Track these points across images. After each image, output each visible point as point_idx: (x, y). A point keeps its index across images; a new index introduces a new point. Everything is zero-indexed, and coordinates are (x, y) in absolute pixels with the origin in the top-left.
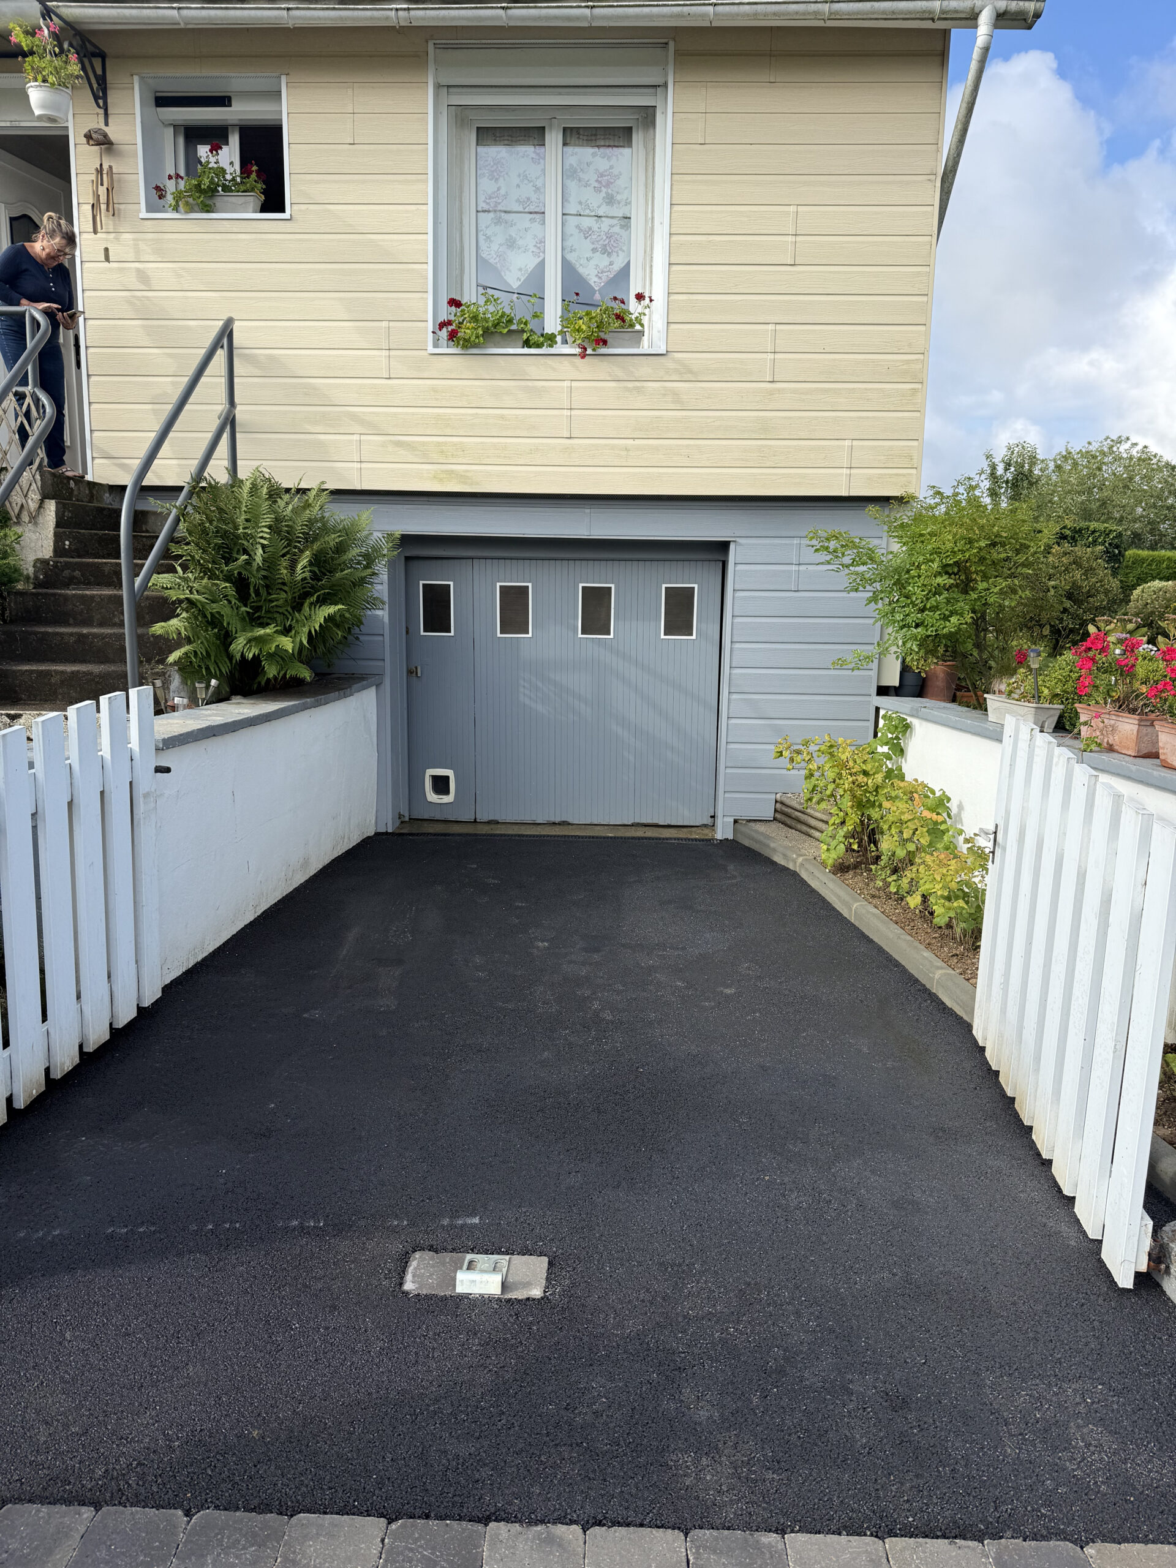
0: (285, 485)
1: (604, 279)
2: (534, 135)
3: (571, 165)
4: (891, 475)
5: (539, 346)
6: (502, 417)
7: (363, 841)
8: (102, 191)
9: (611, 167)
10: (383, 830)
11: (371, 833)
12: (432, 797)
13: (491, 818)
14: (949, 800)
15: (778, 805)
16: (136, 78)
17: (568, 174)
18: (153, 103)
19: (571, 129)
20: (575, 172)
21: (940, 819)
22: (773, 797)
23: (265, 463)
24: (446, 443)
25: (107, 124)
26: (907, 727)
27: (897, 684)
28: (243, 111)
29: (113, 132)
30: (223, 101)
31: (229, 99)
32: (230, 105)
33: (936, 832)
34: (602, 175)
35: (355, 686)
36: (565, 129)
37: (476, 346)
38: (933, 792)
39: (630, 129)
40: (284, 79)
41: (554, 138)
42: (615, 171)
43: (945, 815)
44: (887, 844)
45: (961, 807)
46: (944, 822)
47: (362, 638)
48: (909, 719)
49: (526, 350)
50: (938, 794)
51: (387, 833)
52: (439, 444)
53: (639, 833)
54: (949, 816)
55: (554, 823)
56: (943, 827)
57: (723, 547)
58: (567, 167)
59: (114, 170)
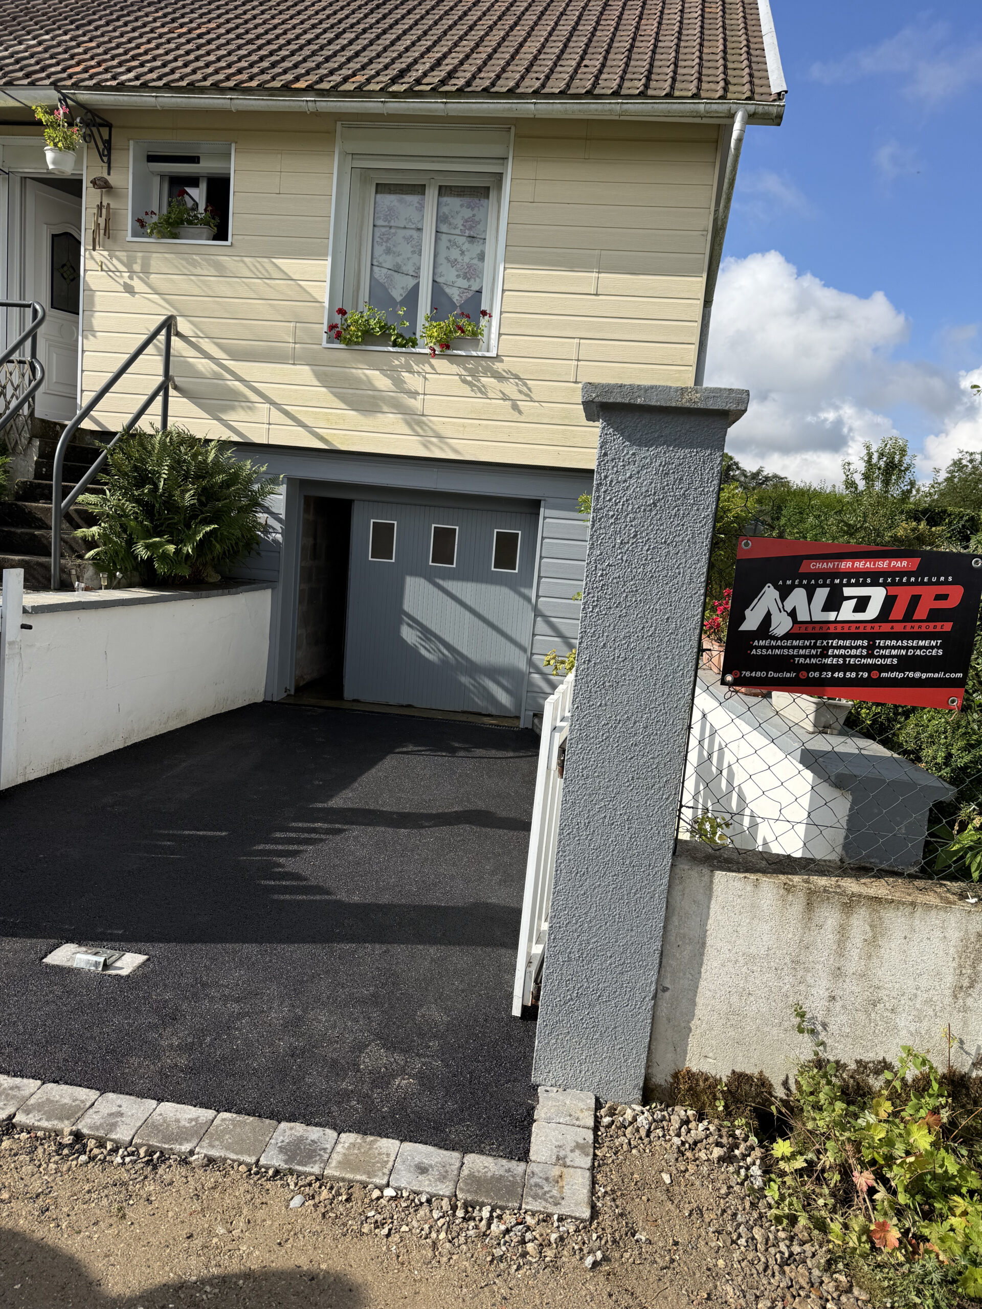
1: (464, 298)
2: (419, 189)
3: (444, 213)
5: (403, 346)
6: (373, 397)
8: (102, 221)
9: (474, 215)
10: (269, 699)
13: (355, 698)
16: (131, 142)
17: (441, 219)
18: (146, 159)
19: (446, 186)
20: (447, 217)
24: (331, 414)
25: (109, 174)
28: (207, 166)
29: (113, 179)
30: (195, 160)
31: (198, 158)
32: (198, 162)
34: (467, 221)
36: (440, 187)
37: (355, 343)
39: (488, 188)
40: (233, 145)
41: (432, 194)
42: (477, 219)
49: (393, 349)
53: (463, 718)
55: (402, 706)
57: (536, 504)
58: (441, 214)
59: (111, 206)
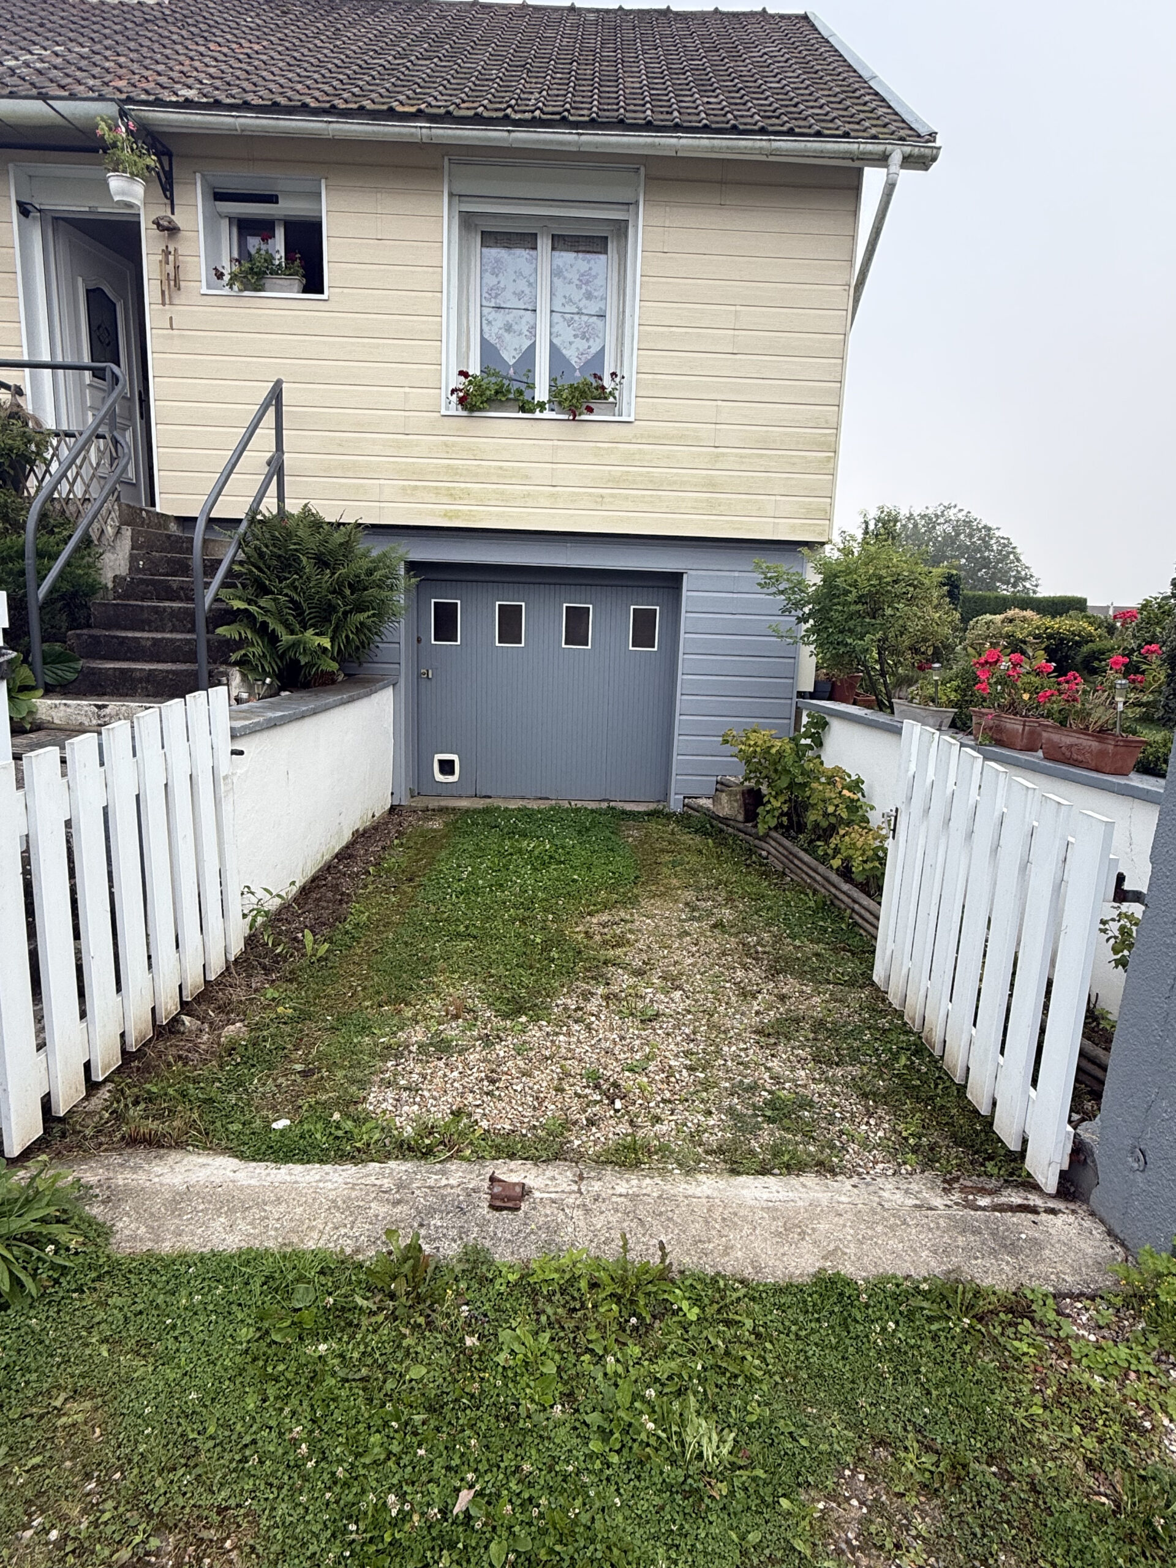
0: (327, 520)
2: (528, 241)
3: (558, 266)
4: (810, 525)
8: (170, 268)
9: (590, 269)
10: (398, 803)
11: (390, 805)
12: (439, 777)
14: (863, 782)
15: (719, 786)
16: (198, 175)
17: (556, 273)
18: (212, 197)
19: (559, 236)
20: (561, 272)
21: (855, 797)
22: (714, 779)
23: (312, 502)
25: (173, 213)
26: (826, 724)
27: (812, 690)
28: (289, 207)
29: (178, 219)
30: (272, 199)
31: (277, 197)
32: (277, 202)
33: (853, 807)
34: (583, 275)
35: (378, 685)
36: (553, 236)
38: (850, 776)
39: (606, 238)
40: (323, 181)
41: (544, 244)
42: (593, 273)
43: (860, 795)
44: (812, 816)
46: (858, 800)
47: (381, 645)
48: (828, 719)
50: (854, 778)
51: (400, 806)
52: (448, 488)
54: (863, 796)
56: (859, 804)
58: (555, 267)
59: (180, 252)
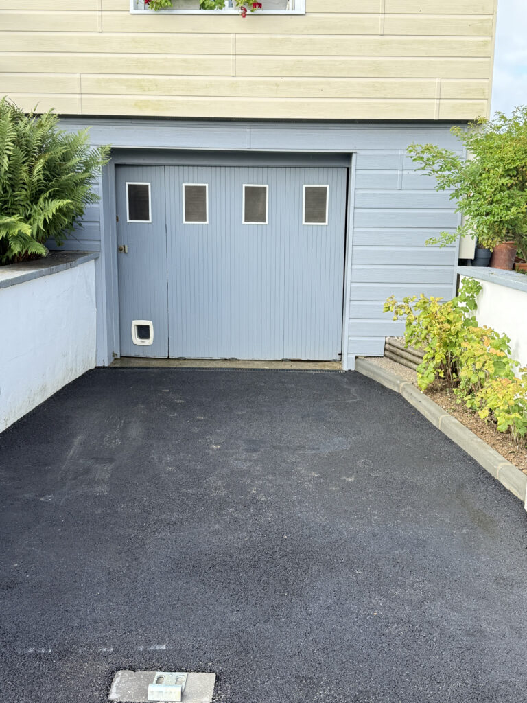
0: (25, 112)
4: (469, 104)
5: (211, 8)
6: (185, 61)
7: (86, 373)
10: (101, 365)
11: (93, 367)
12: (137, 341)
13: (180, 356)
14: (509, 340)
15: (387, 346)
21: (502, 354)
22: (383, 339)
23: (10, 95)
24: (143, 80)
26: (479, 288)
27: (473, 257)
33: (499, 364)
35: (79, 260)
37: (165, 8)
38: (498, 335)
43: (506, 351)
44: (464, 373)
45: (517, 345)
46: (506, 357)
47: (83, 224)
48: (481, 283)
49: (203, 11)
50: (501, 336)
51: (104, 367)
52: (139, 81)
53: (288, 366)
54: (509, 352)
55: (226, 360)
56: (504, 360)
57: (347, 157)
